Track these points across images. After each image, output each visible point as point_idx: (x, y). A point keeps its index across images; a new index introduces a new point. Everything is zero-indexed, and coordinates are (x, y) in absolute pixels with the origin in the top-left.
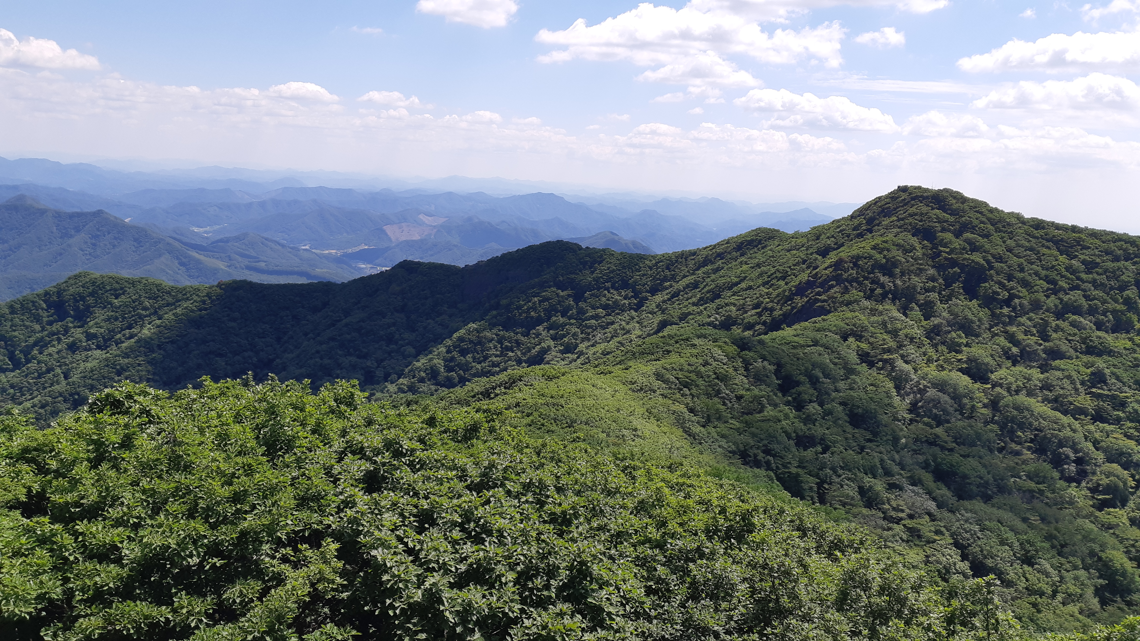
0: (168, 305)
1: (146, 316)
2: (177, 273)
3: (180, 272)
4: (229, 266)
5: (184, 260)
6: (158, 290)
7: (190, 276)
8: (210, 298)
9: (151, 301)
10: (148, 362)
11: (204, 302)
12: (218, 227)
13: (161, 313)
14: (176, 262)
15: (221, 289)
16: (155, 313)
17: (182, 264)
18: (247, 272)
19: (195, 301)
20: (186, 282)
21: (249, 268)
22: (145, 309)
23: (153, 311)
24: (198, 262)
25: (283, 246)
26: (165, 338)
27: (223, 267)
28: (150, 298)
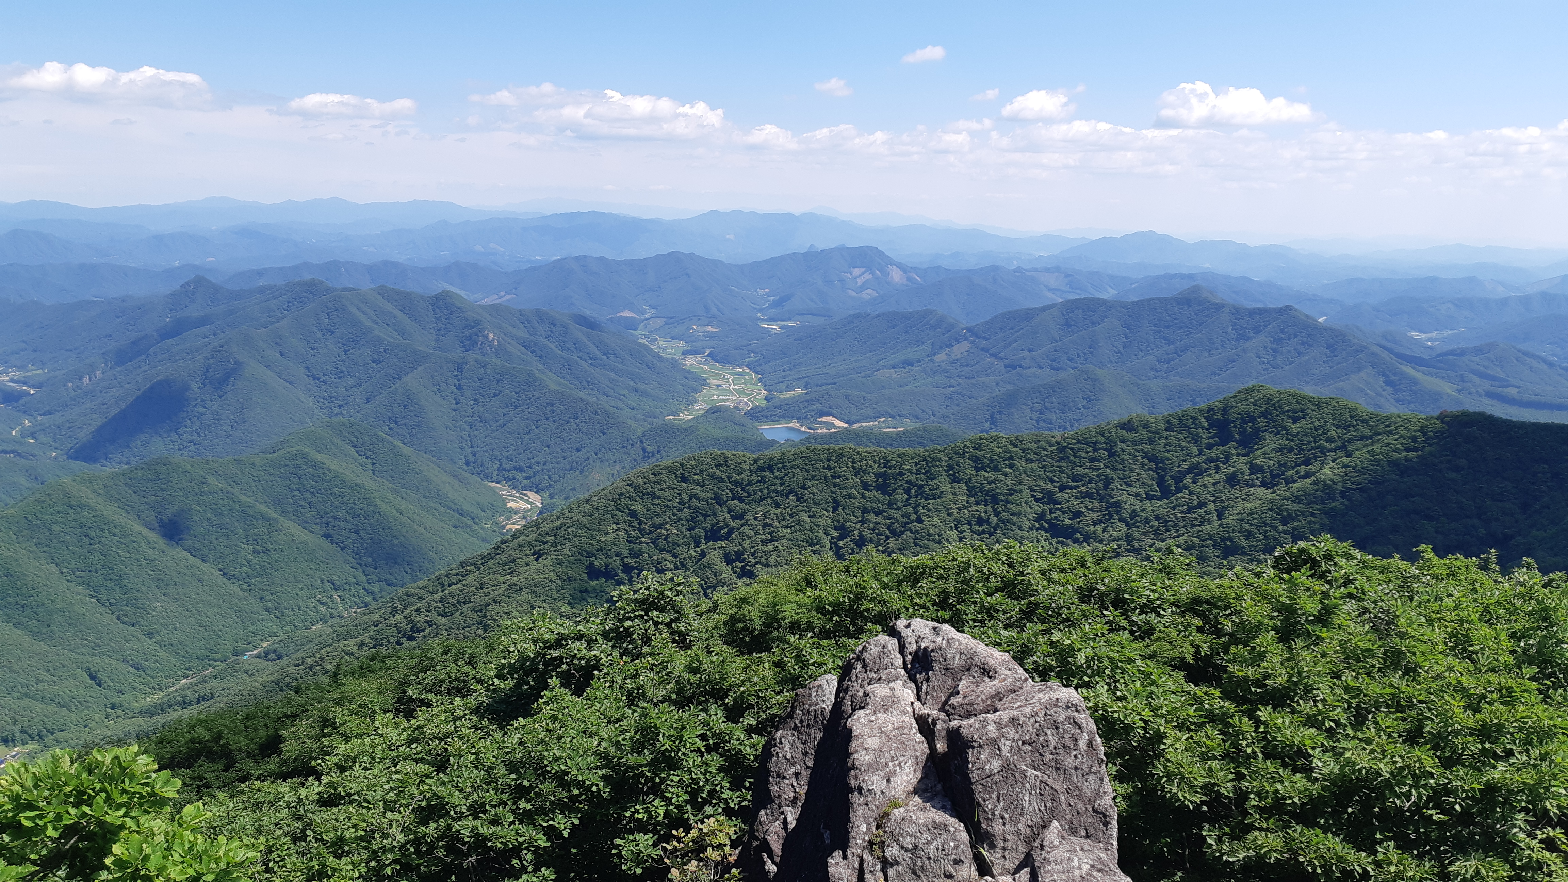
0: (1363, 438)
1: (1330, 451)
2: (1381, 396)
3: (1385, 393)
4: (1459, 391)
5: (1393, 378)
6: (1351, 417)
7: (1398, 401)
8: (1424, 434)
9: (1339, 431)
10: (1325, 513)
11: (1414, 439)
12: (1450, 332)
13: (1351, 447)
14: (1381, 379)
15: (1443, 422)
16: (1343, 447)
17: (1388, 383)
18: (1487, 401)
19: (1401, 436)
20: (1391, 408)
21: (1490, 395)
22: (1330, 440)
23: (1340, 444)
24: (1413, 381)
25: (1551, 365)
26: (1353, 483)
27: (1449, 391)
28: (1338, 427)
